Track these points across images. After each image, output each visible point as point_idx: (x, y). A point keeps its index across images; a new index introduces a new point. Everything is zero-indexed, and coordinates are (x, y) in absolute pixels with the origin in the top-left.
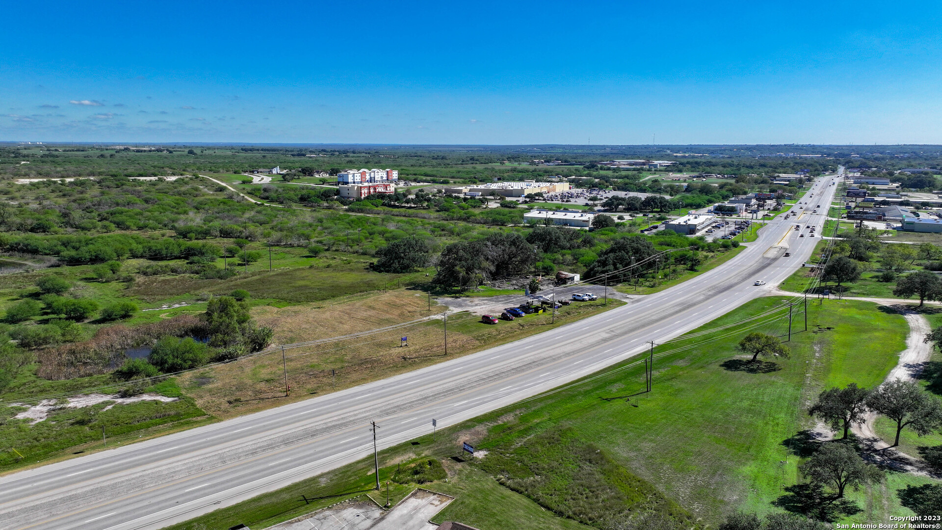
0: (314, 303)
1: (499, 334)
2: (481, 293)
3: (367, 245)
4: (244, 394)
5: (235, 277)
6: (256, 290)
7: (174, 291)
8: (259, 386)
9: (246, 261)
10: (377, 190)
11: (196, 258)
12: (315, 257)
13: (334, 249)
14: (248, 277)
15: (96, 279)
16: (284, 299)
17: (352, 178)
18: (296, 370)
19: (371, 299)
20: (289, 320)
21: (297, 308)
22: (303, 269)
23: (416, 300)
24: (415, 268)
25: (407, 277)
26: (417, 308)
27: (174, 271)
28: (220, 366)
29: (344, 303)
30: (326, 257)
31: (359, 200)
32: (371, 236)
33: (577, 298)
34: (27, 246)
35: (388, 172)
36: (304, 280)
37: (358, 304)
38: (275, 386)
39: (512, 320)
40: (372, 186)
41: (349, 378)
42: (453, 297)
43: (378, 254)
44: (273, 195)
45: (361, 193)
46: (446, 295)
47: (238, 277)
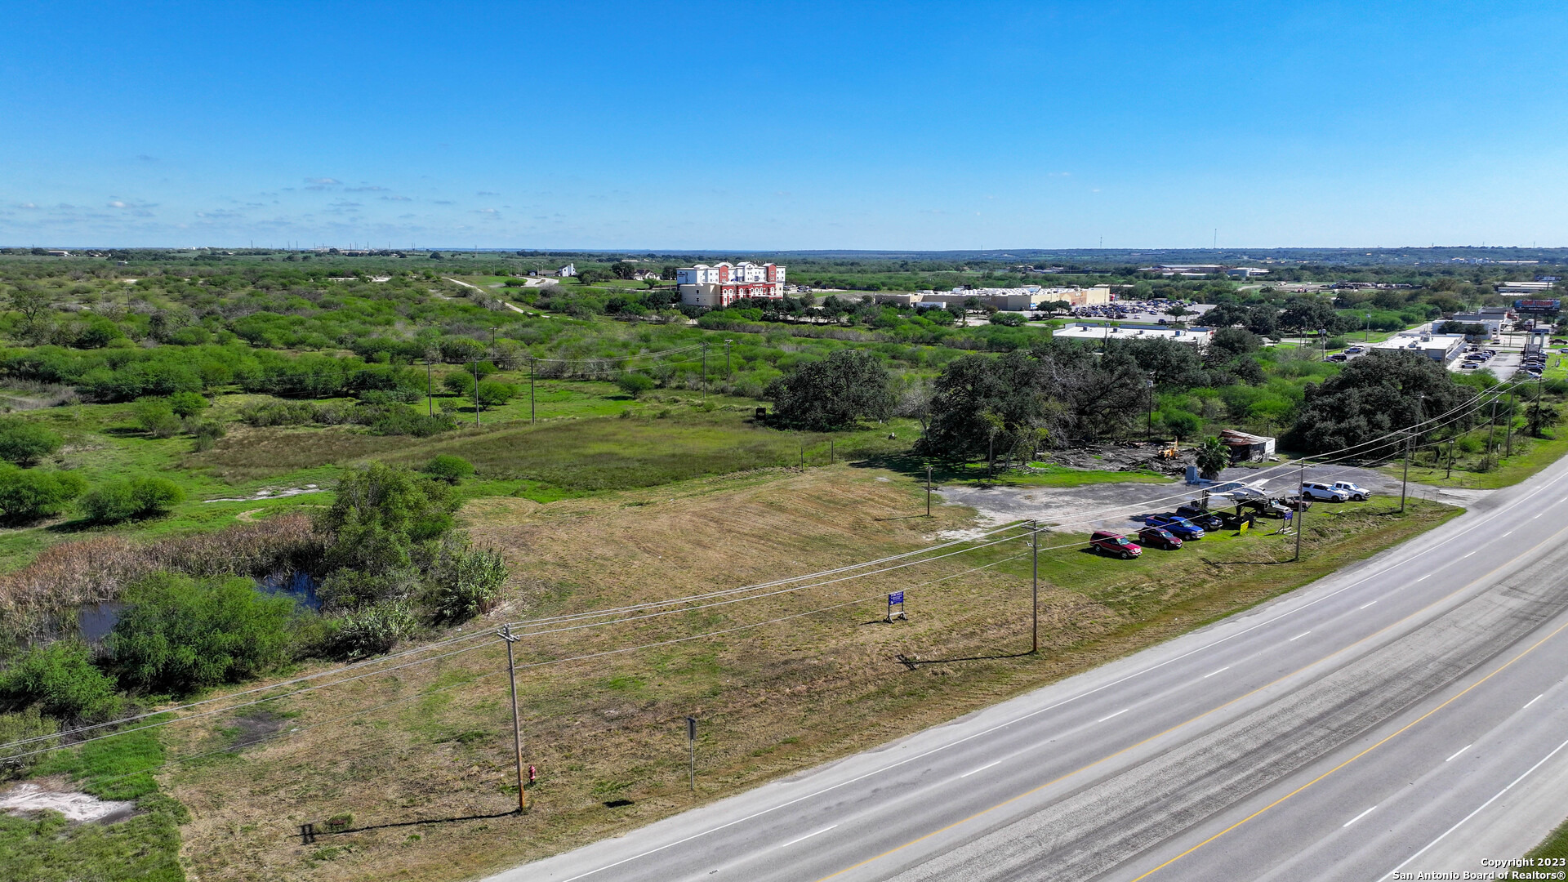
0: (628, 493)
1: (1162, 589)
2: (1043, 478)
3: (743, 378)
4: (371, 797)
5: (452, 433)
6: (492, 459)
7: (301, 458)
8: (429, 759)
9: (485, 403)
10: (752, 294)
11: (373, 394)
12: (634, 399)
13: (674, 384)
14: (479, 434)
15: (143, 431)
16: (557, 483)
17: (704, 277)
18: (562, 695)
19: (770, 485)
20: (561, 534)
21: (585, 504)
22: (606, 420)
23: (884, 491)
24: (859, 423)
25: (847, 441)
26: (894, 511)
27: (320, 418)
28: (334, 673)
29: (703, 493)
30: (656, 398)
31: (718, 308)
32: (751, 364)
33: (1314, 492)
34: (36, 366)
35: (767, 268)
36: (607, 441)
37: (739, 498)
38: (487, 766)
39: (1175, 547)
40: (742, 286)
41: (738, 736)
42: (974, 485)
43: (772, 392)
44: (558, 300)
45: (721, 298)
46: (956, 481)
47: (458, 432)
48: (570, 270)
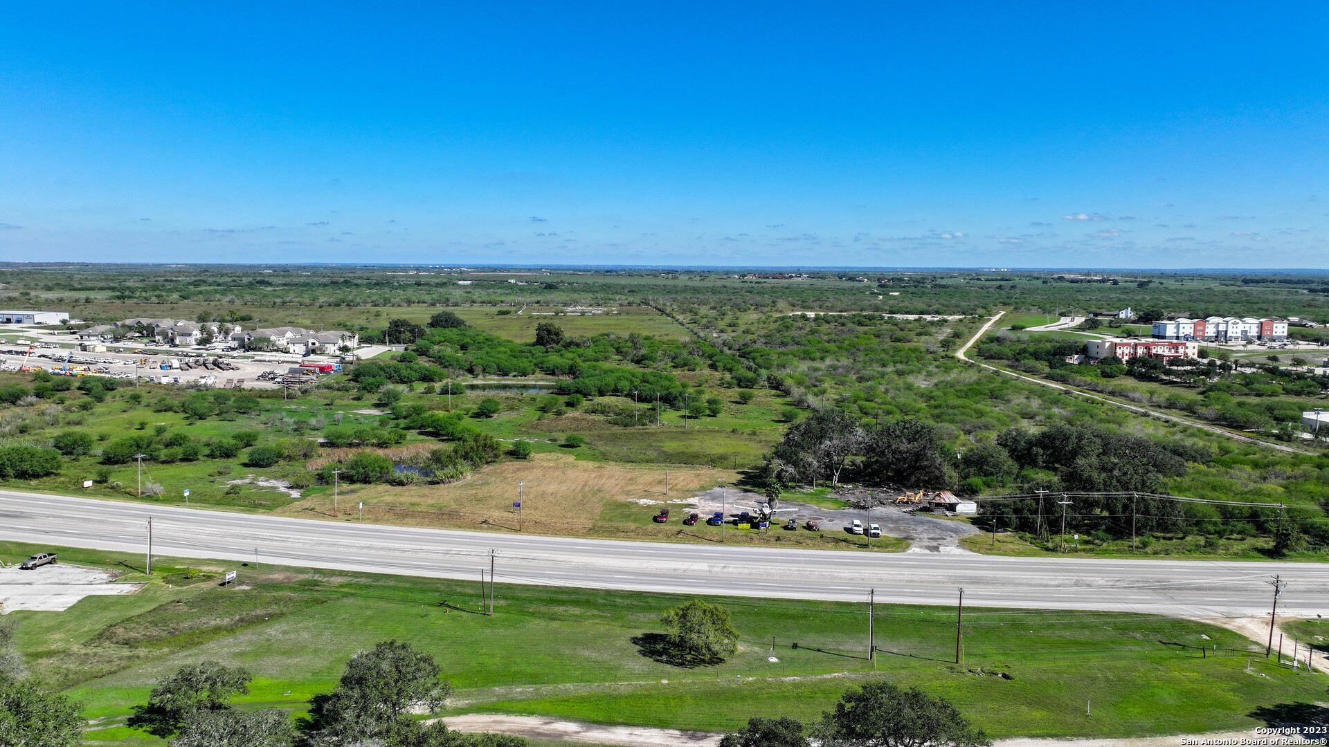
35: (1261, 323)
45: (1116, 353)
48: (1127, 313)
